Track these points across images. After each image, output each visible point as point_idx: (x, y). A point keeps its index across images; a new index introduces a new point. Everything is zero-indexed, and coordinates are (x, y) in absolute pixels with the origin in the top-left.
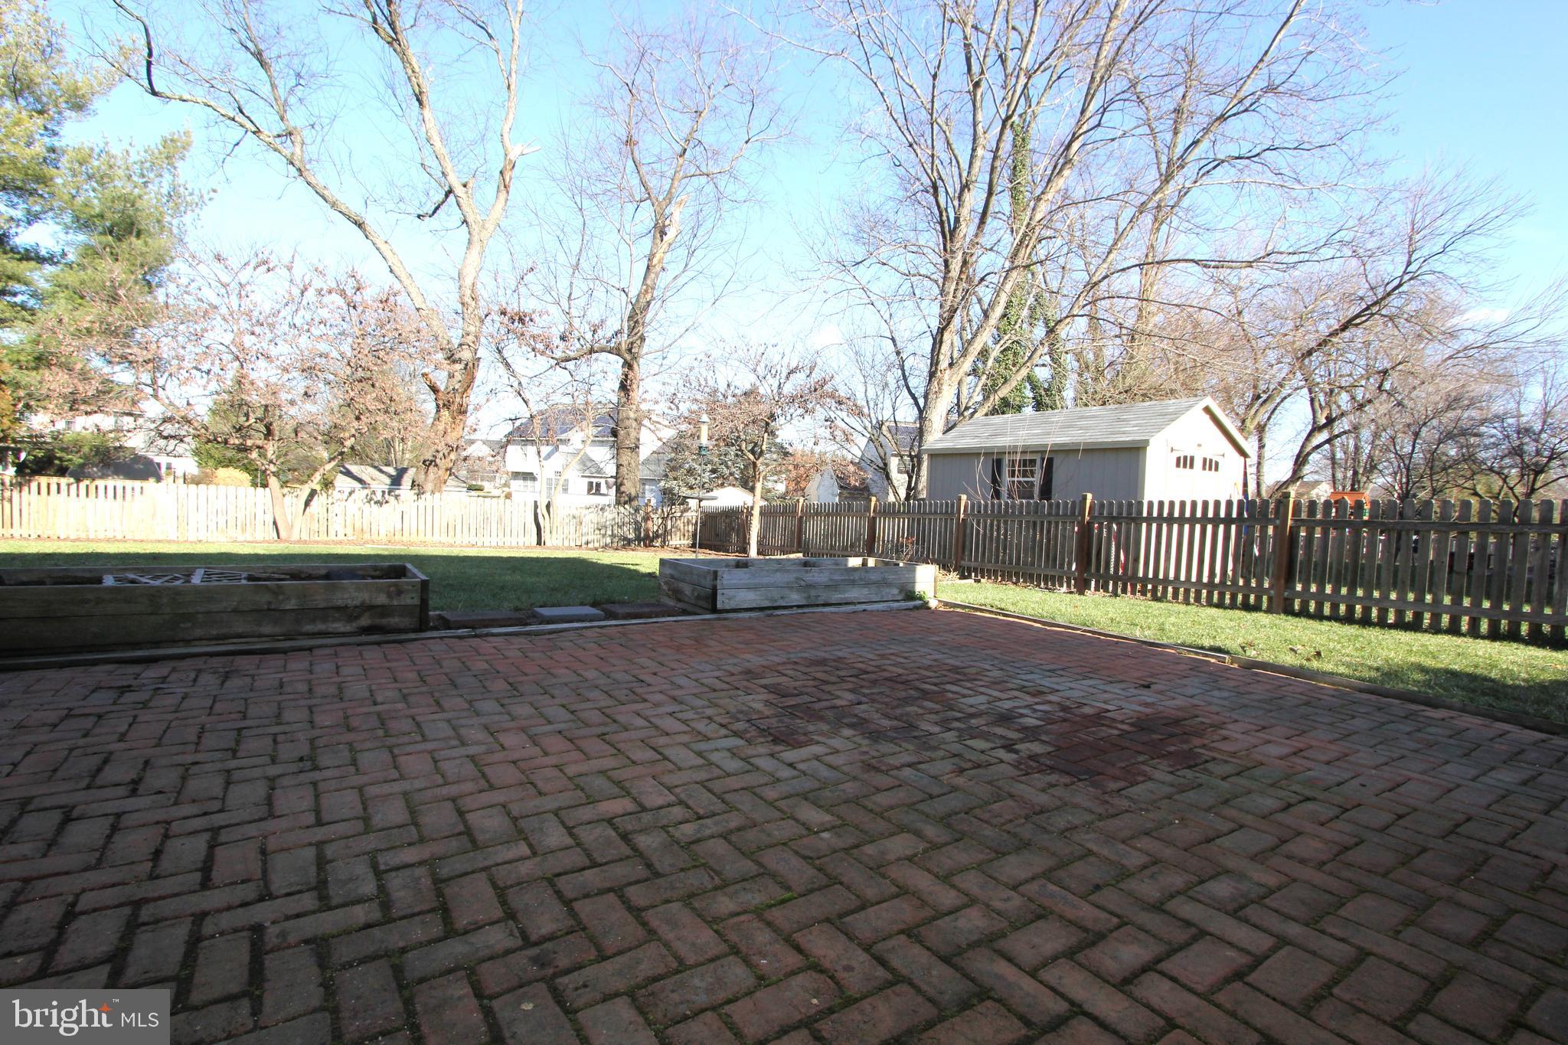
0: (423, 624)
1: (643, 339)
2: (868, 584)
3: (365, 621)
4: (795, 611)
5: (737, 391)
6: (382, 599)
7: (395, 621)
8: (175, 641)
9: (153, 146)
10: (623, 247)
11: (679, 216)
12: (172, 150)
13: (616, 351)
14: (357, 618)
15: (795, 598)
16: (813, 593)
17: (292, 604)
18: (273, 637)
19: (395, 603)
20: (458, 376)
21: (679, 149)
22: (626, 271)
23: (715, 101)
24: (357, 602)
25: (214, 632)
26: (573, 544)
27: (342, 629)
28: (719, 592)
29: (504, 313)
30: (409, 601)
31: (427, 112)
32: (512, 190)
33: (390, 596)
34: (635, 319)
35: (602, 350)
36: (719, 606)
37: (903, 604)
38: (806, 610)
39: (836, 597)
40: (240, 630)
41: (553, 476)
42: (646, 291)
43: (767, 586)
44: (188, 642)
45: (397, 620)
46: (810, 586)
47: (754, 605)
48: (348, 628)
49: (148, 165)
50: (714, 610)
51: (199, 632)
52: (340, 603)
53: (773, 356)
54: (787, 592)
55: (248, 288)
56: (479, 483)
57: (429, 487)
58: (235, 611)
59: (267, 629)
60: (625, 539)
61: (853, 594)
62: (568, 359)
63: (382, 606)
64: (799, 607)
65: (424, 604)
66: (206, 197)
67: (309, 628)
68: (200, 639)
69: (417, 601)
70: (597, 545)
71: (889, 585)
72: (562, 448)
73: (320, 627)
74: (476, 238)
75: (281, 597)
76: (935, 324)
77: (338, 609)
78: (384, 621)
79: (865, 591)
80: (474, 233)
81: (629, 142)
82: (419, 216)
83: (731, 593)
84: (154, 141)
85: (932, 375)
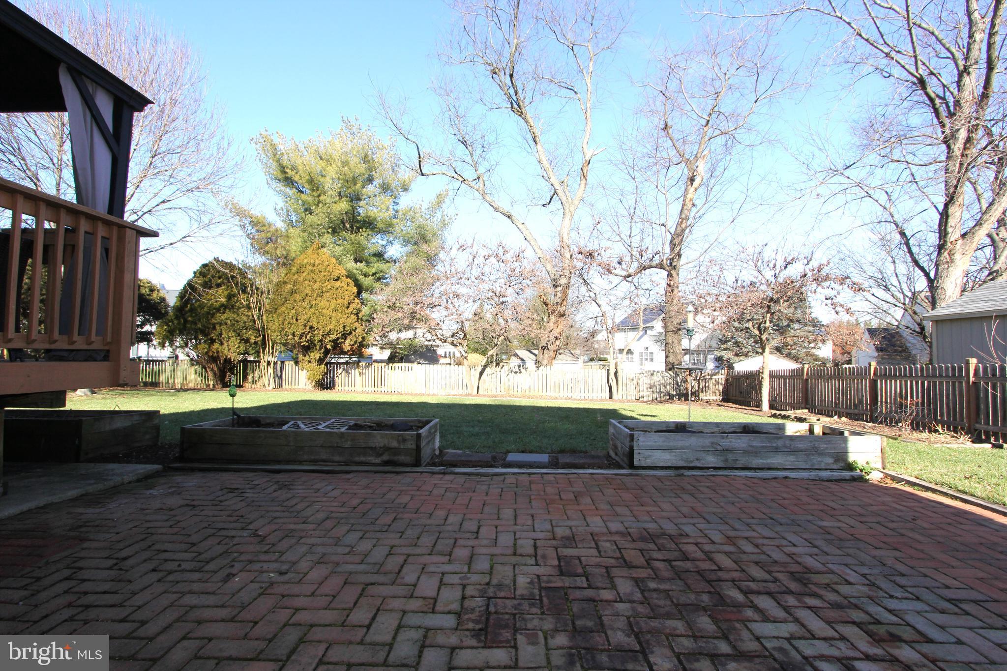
0: (417, 463)
1: (680, 255)
2: (794, 452)
3: (385, 457)
4: (711, 472)
5: (744, 284)
6: (394, 444)
7: (402, 458)
8: (295, 462)
9: (433, 200)
10: (660, 196)
11: (702, 168)
12: (440, 200)
13: (661, 266)
14: (381, 455)
15: (711, 460)
16: (730, 457)
17: (348, 444)
18: (339, 463)
19: (402, 447)
20: (559, 295)
21: (704, 122)
22: (663, 211)
23: (730, 81)
24: (382, 445)
25: (313, 457)
26: (633, 398)
27: (374, 461)
28: (636, 452)
29: (580, 253)
30: (410, 446)
31: (539, 147)
32: (588, 178)
33: (399, 442)
34: (676, 241)
35: (650, 267)
36: (636, 463)
37: (836, 475)
38: (720, 473)
39: (756, 462)
40: (324, 457)
41: (643, 351)
42: (682, 223)
43: (682, 448)
44: (301, 462)
45: (403, 457)
46: (727, 450)
47: (670, 465)
48: (378, 461)
49: (431, 209)
50: (632, 466)
51: (306, 457)
52: (373, 445)
53: (768, 254)
54: (702, 455)
55: (455, 261)
56: (605, 356)
57: (545, 362)
58: (322, 446)
59: (337, 458)
60: (669, 394)
61: (777, 460)
62: (630, 276)
63: (395, 448)
64: (715, 468)
65: (418, 449)
66: (454, 218)
67: (357, 459)
68: (306, 461)
69: (414, 447)
70: (646, 399)
71: (821, 453)
72: (649, 332)
73: (362, 459)
74: (567, 211)
75: (343, 440)
76: (940, 201)
77: (371, 448)
78: (396, 458)
79: (792, 458)
80: (566, 208)
81: (666, 127)
82: (544, 205)
83: (648, 453)
84: (433, 197)
85: (941, 248)
